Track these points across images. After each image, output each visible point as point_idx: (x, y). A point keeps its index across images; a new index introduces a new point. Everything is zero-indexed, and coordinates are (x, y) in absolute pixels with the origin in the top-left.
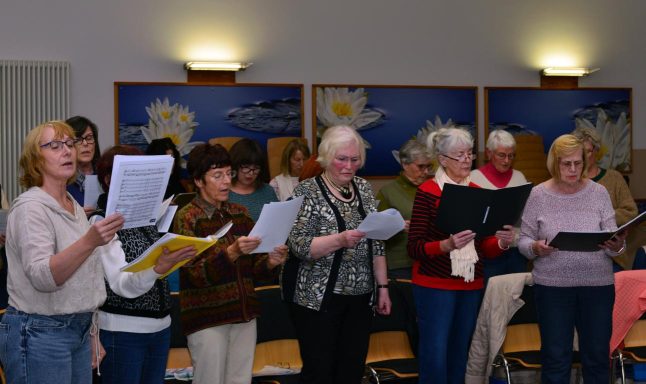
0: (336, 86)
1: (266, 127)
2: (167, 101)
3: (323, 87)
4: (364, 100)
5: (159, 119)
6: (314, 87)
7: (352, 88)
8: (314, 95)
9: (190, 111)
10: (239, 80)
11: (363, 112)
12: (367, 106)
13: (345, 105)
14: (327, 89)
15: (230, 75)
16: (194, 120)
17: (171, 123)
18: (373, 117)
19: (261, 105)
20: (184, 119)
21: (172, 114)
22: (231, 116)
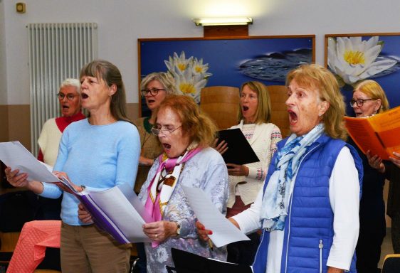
0: (349, 36)
1: (277, 76)
2: (183, 55)
3: (335, 37)
4: (378, 48)
5: (176, 71)
6: (327, 37)
7: (366, 37)
8: (326, 45)
9: (204, 63)
10: (253, 33)
11: (377, 60)
12: (381, 54)
13: (358, 53)
14: (339, 39)
15: (243, 29)
16: (208, 71)
17: (186, 73)
18: (387, 65)
19: (272, 56)
20: (198, 70)
21: (188, 66)
22: (243, 67)
